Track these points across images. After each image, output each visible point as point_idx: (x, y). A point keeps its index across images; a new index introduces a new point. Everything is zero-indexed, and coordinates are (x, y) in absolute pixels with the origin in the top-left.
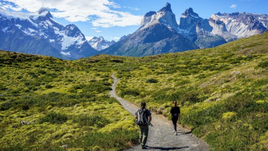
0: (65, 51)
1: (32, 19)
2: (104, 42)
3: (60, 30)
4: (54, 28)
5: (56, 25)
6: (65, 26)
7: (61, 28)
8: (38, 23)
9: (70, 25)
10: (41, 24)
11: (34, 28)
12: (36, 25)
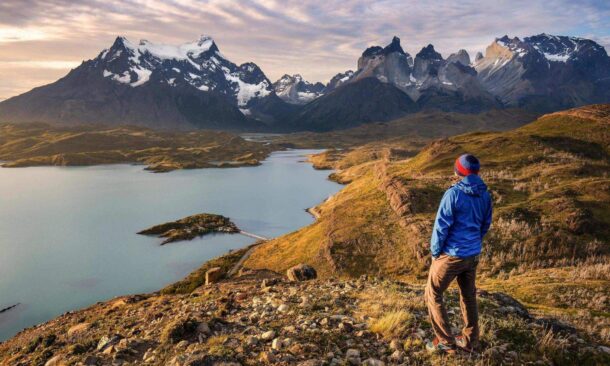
0: (244, 108)
1: (191, 58)
2: (302, 86)
3: (232, 72)
4: (224, 68)
5: (225, 62)
6: (238, 65)
7: (233, 68)
8: (201, 64)
9: (248, 64)
10: (205, 65)
11: (195, 71)
12: (198, 67)
